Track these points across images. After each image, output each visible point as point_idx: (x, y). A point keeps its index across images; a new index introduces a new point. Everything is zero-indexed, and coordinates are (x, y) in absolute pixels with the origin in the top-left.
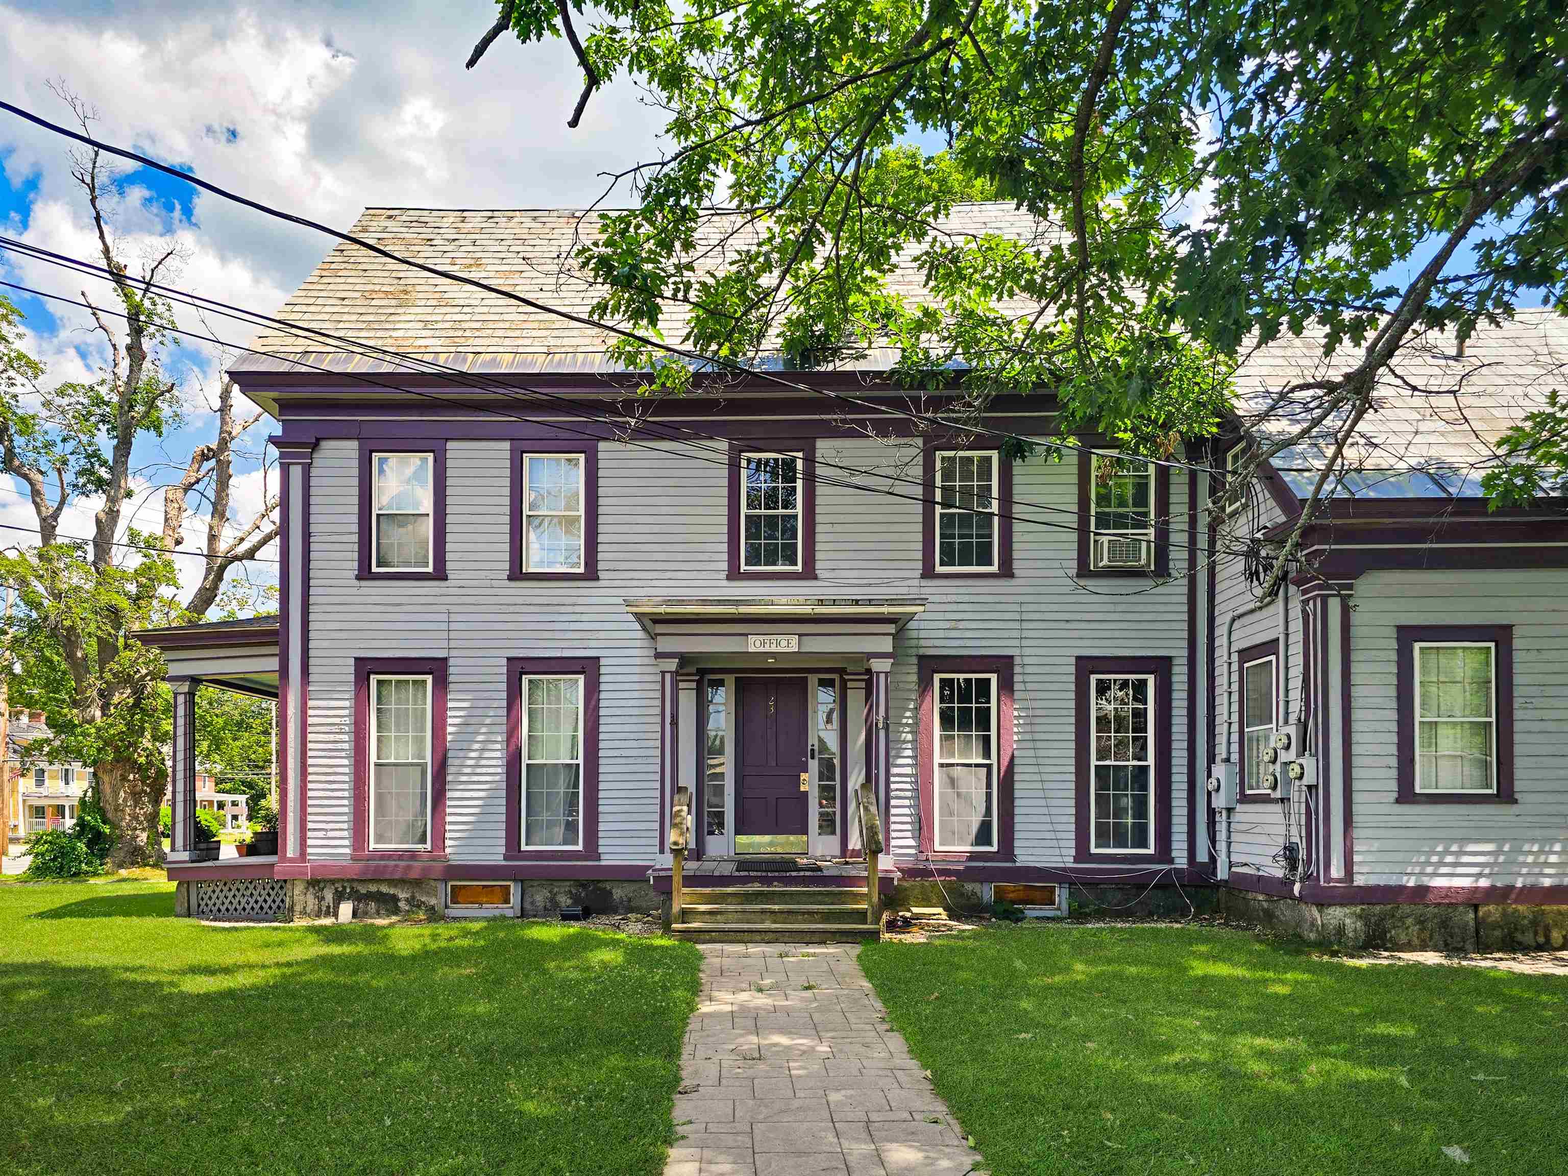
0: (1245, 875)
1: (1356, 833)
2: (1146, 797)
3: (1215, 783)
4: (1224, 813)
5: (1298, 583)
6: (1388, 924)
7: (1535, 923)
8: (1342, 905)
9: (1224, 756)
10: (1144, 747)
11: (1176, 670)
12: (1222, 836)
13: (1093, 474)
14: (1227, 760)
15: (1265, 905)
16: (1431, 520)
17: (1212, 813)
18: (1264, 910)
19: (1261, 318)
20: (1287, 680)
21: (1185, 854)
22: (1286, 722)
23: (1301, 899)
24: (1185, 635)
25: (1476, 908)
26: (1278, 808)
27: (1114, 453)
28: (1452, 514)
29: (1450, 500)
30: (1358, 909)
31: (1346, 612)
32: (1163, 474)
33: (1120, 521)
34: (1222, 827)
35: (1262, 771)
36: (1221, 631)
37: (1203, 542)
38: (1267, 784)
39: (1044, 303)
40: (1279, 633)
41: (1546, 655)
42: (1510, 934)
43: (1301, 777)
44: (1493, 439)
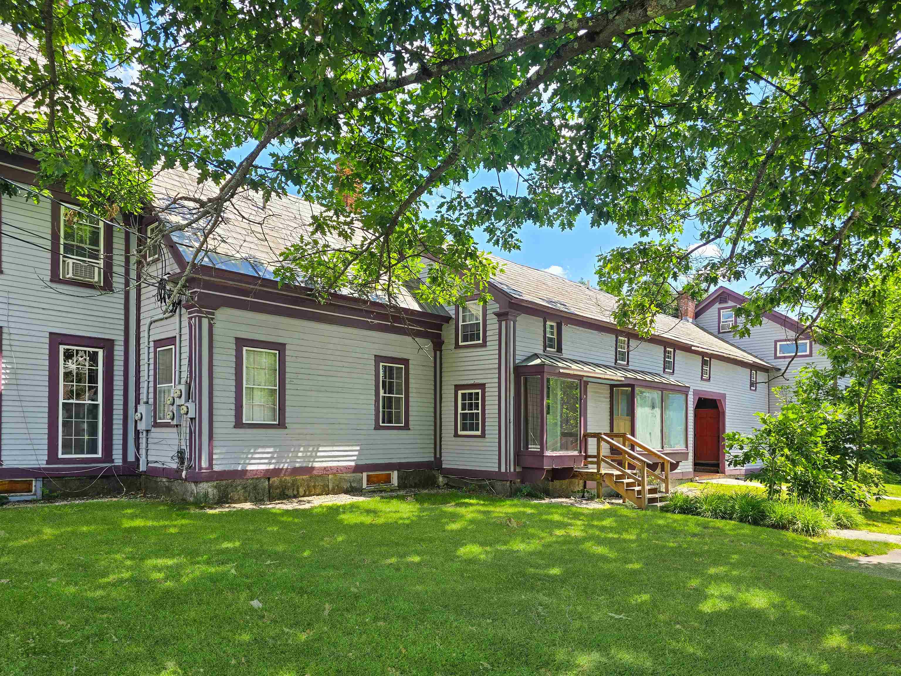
0: (156, 468)
1: (215, 443)
2: (96, 423)
3: (139, 415)
4: (145, 433)
5: (187, 307)
6: (229, 490)
7: (293, 485)
8: (207, 481)
9: (145, 400)
10: (96, 393)
11: (116, 348)
12: (143, 446)
13: (62, 218)
14: (147, 403)
15: (167, 484)
16: (252, 287)
17: (137, 433)
18: (166, 487)
19: (165, 154)
20: (180, 360)
21: (121, 456)
22: (180, 383)
23: (186, 480)
24: (123, 328)
25: (269, 479)
26: (175, 430)
27: (77, 208)
28: (260, 286)
29: (259, 278)
30: (215, 483)
31: (211, 327)
32: (109, 229)
33: (81, 251)
34: (143, 441)
35: (166, 410)
36: (144, 328)
37: (133, 274)
38: (168, 417)
39: (25, 95)
40: (176, 333)
41: (299, 360)
42: (283, 490)
43: (187, 413)
44: (278, 252)
